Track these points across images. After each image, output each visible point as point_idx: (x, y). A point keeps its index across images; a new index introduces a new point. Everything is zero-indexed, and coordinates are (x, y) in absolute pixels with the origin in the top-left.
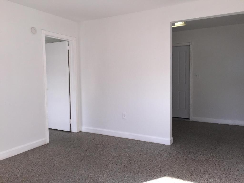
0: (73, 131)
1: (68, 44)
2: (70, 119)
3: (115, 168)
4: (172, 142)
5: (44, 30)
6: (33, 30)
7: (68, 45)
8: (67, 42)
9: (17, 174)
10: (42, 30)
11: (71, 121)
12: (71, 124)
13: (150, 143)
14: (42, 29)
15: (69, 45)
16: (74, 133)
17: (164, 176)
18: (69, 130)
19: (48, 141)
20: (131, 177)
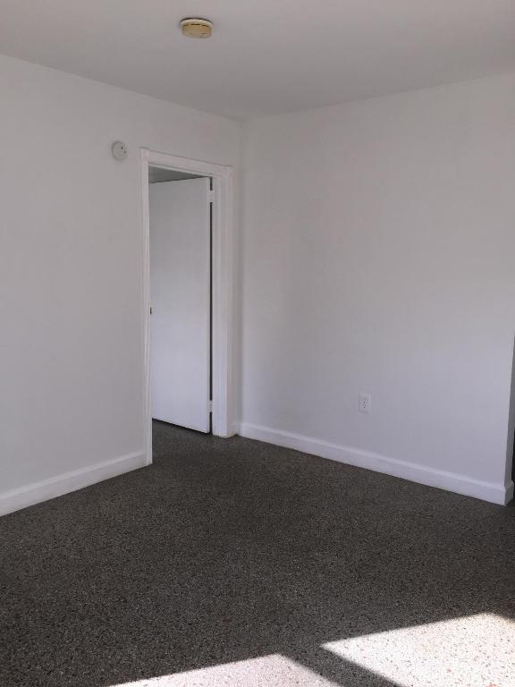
0: (215, 432)
1: (211, 185)
2: (211, 399)
3: (332, 564)
4: (511, 497)
5: (147, 148)
6: (118, 150)
7: (211, 189)
8: (208, 181)
9: (65, 552)
10: (142, 150)
11: (211, 406)
12: (211, 414)
13: (441, 491)
14: (141, 148)
15: (213, 187)
16: (218, 437)
17: (483, 611)
18: (205, 430)
19: (149, 460)
20: (379, 601)
